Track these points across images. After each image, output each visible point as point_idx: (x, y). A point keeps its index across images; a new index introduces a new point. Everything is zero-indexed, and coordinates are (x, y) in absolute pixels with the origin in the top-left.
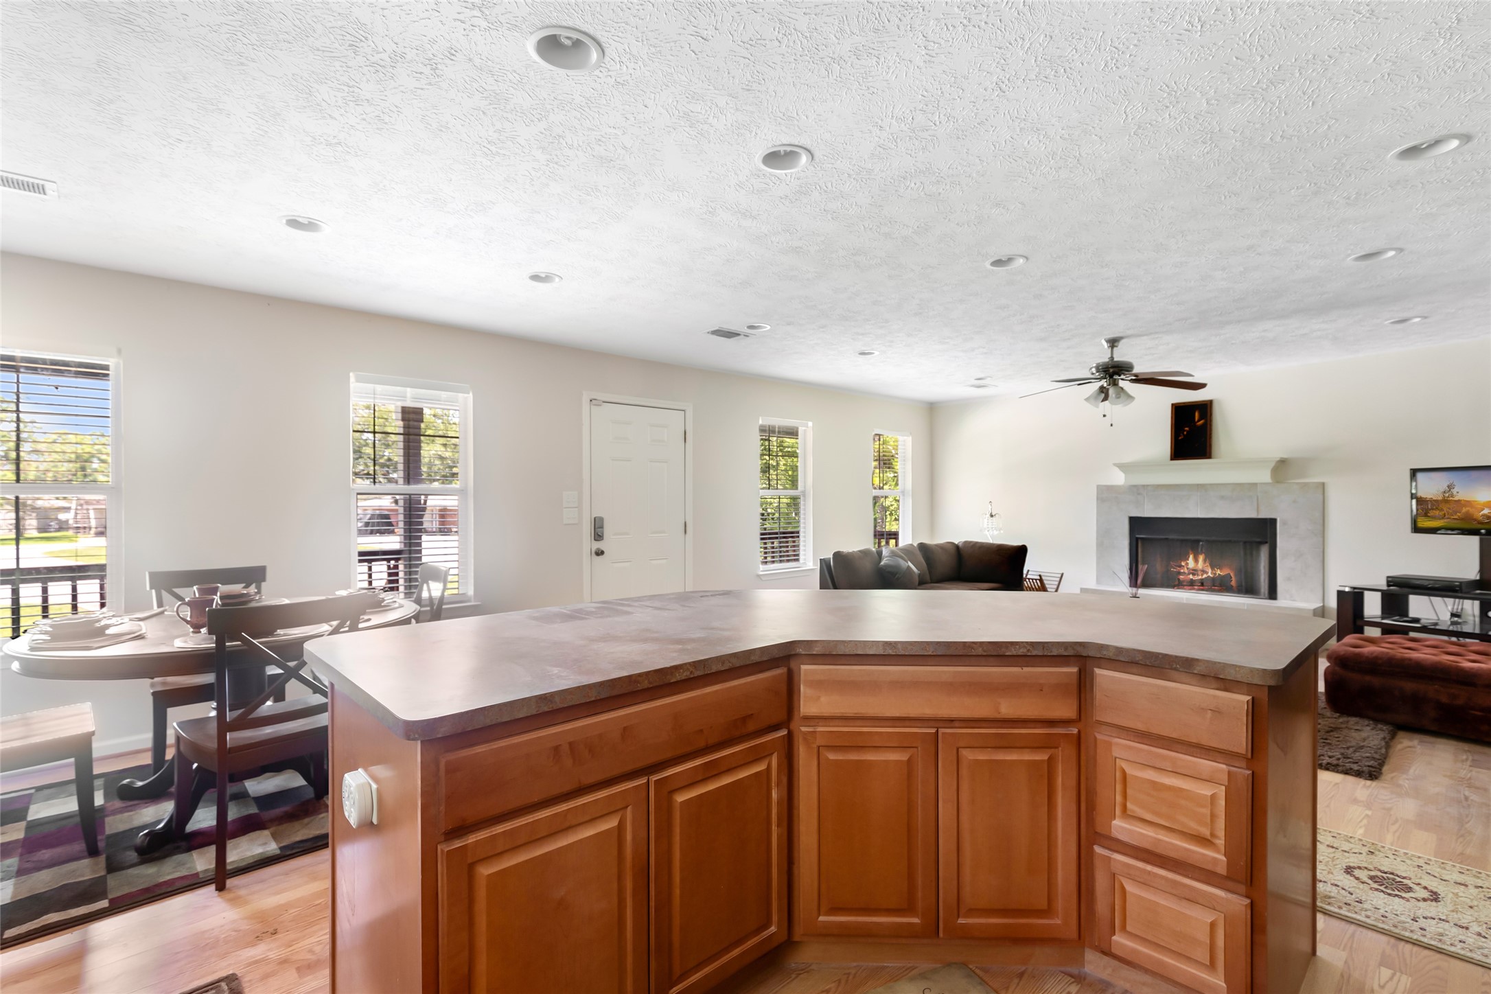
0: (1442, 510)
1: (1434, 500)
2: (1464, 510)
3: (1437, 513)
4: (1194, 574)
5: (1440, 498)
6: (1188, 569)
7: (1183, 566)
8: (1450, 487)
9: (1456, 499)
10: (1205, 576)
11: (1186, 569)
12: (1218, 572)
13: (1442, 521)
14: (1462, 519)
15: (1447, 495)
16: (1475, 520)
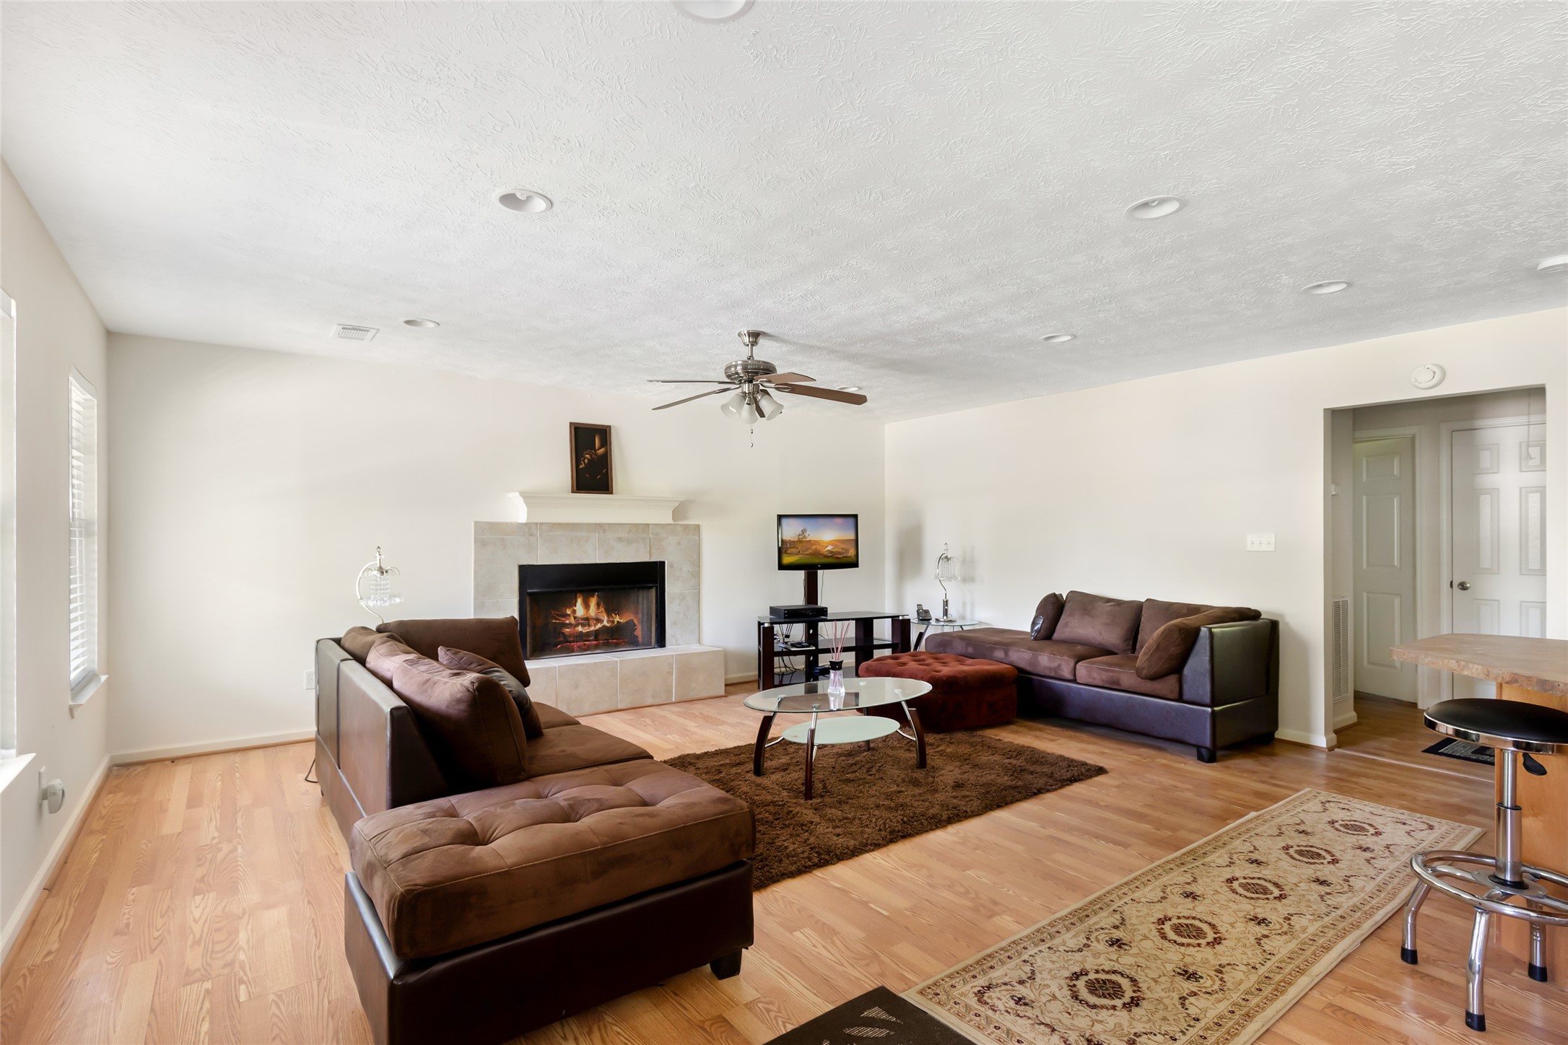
0: (798, 548)
1: (792, 542)
2: (813, 547)
3: (793, 550)
4: (583, 625)
5: (796, 540)
6: (575, 618)
7: (569, 615)
8: (803, 531)
9: (808, 539)
10: (599, 626)
11: (572, 618)
12: (617, 619)
13: (797, 556)
14: (812, 554)
15: (801, 537)
16: (822, 554)
